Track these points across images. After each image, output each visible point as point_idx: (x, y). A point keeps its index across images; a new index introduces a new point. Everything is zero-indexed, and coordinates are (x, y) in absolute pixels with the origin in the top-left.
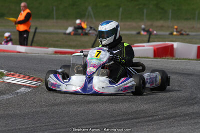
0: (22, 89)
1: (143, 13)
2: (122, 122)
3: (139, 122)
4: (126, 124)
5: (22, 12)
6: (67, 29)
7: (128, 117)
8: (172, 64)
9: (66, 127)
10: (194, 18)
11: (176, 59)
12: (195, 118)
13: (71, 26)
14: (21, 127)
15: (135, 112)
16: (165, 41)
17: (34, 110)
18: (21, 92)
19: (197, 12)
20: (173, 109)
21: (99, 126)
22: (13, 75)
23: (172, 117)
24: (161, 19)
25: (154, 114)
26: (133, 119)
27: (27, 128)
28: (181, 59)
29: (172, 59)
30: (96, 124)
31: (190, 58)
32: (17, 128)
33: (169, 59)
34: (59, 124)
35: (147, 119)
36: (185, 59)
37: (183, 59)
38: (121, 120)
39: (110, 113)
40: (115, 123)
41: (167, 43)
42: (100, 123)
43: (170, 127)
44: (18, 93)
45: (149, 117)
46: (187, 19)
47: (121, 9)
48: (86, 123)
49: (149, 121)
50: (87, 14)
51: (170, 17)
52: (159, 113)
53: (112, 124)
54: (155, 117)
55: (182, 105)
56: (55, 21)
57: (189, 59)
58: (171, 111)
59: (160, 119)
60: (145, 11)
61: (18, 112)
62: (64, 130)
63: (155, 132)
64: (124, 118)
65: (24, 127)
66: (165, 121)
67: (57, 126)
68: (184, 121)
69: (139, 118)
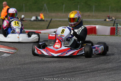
0: (5, 55)
1: (78, 7)
2: (66, 74)
3: (76, 74)
4: (68, 75)
5: (4, 8)
6: (31, 18)
7: (69, 71)
8: (95, 39)
9: (32, 78)
10: (108, 11)
11: (98, 36)
12: (109, 71)
13: (34, 16)
14: (4, 78)
15: (73, 68)
16: (91, 25)
17: (12, 67)
18: (4, 56)
19: (110, 7)
23: (96, 71)
24: (88, 11)
25: (85, 69)
26: (73, 72)
27: (8, 78)
28: (101, 36)
29: (95, 35)
30: (50, 75)
32: (2, 78)
33: (93, 35)
34: (27, 76)
35: (81, 72)
36: (103, 35)
37: (102, 35)
39: (58, 69)
40: (61, 75)
41: (92, 25)
42: (53, 75)
43: (95, 77)
44: (2, 57)
45: (82, 71)
46: (104, 11)
47: (64, 5)
48: (44, 75)
49: (82, 73)
50: (44, 8)
51: (94, 10)
52: (88, 68)
53: (59, 75)
55: (102, 63)
56: (24, 13)
57: (106, 36)
58: (95, 67)
59: (88, 72)
61: (2, 68)
62: (31, 79)
63: (85, 80)
64: (67, 71)
65: (6, 78)
66: (91, 73)
67: (26, 77)
68: (103, 73)
69: (76, 72)
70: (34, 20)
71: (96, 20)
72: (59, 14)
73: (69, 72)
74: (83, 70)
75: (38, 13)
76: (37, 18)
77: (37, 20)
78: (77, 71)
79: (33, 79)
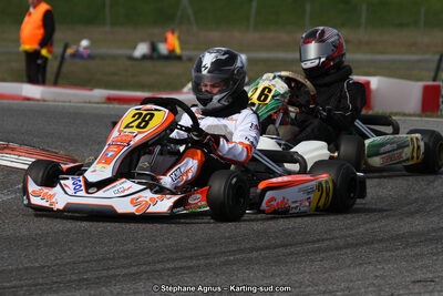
1: (304, 11)
2: (255, 254)
3: (292, 254)
4: (263, 258)
5: (31, 10)
6: (135, 48)
7: (268, 243)
9: (131, 265)
12: (415, 245)
13: (143, 40)
14: (29, 265)
15: (283, 231)
19: (423, 10)
20: (368, 226)
21: (202, 262)
22: (13, 149)
23: (366, 243)
24: (343, 25)
25: (325, 236)
26: (279, 246)
27: (44, 267)
30: (197, 257)
31: (407, 111)
32: (20, 266)
34: (113, 259)
35: (310, 246)
36: (396, 115)
38: (252, 250)
39: (227, 235)
40: (238, 256)
42: (206, 256)
43: (360, 265)
45: (314, 242)
46: (401, 25)
47: (254, 4)
48: (175, 256)
49: (314, 251)
50: (179, 13)
51: (363, 20)
52: (337, 234)
53: (232, 258)
54: (325, 244)
55: (388, 217)
56: (108, 28)
57: (404, 115)
59: (338, 248)
60: (308, 7)
61: (24, 231)
62: (126, 271)
63: (326, 275)
64: (258, 244)
65: (37, 265)
66: (349, 251)
67: (111, 262)
68: (391, 250)
69: (291, 245)
70: (144, 57)
71: (369, 57)
72: (237, 34)
73: (267, 248)
74: (319, 241)
75: (157, 31)
76: (154, 48)
77: (155, 55)
78: (296, 244)
79: (134, 270)
